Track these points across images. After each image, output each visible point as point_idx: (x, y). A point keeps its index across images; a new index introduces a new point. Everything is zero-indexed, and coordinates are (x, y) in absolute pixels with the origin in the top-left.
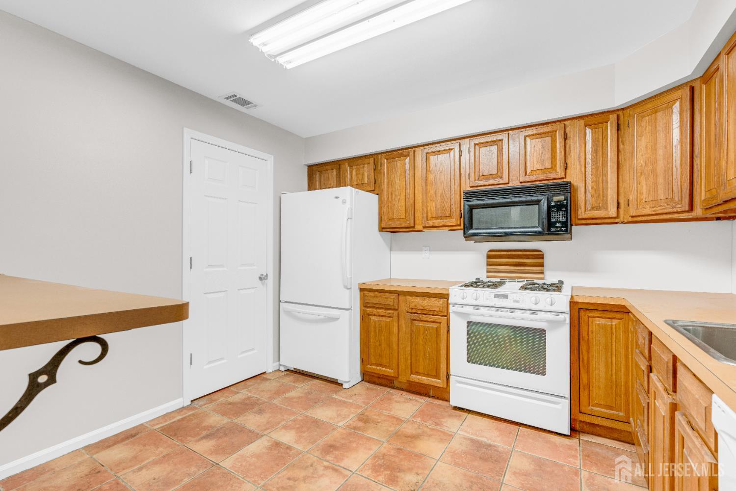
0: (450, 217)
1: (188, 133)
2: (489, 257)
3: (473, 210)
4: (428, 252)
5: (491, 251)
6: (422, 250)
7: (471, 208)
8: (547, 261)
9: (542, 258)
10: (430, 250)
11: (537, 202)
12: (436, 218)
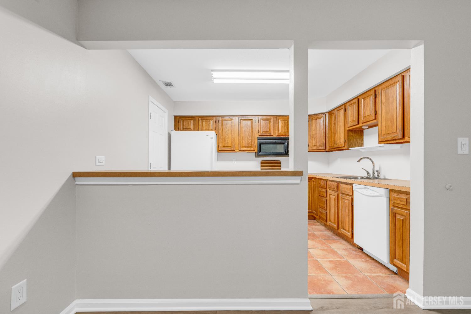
0: (251, 147)
1: (151, 99)
2: (261, 163)
3: (261, 145)
4: (235, 161)
5: (262, 161)
6: (232, 161)
7: (260, 144)
8: (282, 165)
9: (281, 164)
10: (236, 161)
11: (283, 144)
12: (245, 147)
